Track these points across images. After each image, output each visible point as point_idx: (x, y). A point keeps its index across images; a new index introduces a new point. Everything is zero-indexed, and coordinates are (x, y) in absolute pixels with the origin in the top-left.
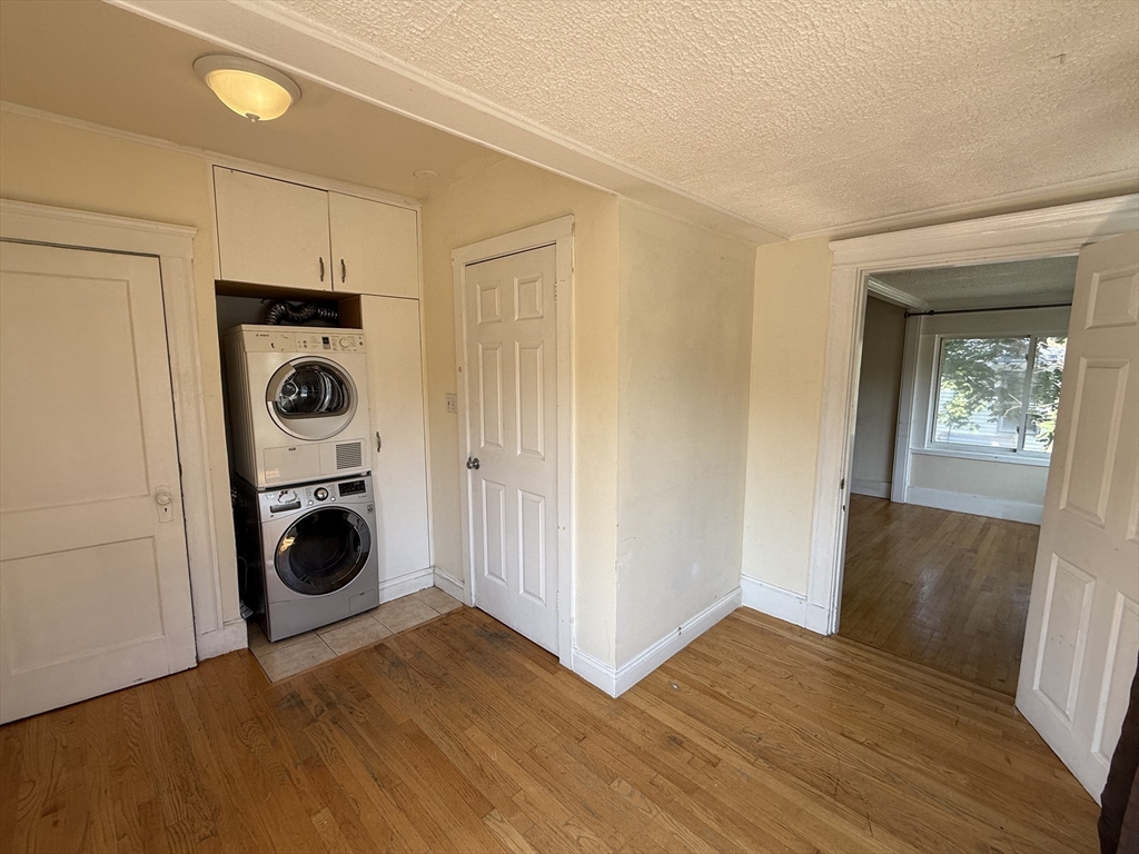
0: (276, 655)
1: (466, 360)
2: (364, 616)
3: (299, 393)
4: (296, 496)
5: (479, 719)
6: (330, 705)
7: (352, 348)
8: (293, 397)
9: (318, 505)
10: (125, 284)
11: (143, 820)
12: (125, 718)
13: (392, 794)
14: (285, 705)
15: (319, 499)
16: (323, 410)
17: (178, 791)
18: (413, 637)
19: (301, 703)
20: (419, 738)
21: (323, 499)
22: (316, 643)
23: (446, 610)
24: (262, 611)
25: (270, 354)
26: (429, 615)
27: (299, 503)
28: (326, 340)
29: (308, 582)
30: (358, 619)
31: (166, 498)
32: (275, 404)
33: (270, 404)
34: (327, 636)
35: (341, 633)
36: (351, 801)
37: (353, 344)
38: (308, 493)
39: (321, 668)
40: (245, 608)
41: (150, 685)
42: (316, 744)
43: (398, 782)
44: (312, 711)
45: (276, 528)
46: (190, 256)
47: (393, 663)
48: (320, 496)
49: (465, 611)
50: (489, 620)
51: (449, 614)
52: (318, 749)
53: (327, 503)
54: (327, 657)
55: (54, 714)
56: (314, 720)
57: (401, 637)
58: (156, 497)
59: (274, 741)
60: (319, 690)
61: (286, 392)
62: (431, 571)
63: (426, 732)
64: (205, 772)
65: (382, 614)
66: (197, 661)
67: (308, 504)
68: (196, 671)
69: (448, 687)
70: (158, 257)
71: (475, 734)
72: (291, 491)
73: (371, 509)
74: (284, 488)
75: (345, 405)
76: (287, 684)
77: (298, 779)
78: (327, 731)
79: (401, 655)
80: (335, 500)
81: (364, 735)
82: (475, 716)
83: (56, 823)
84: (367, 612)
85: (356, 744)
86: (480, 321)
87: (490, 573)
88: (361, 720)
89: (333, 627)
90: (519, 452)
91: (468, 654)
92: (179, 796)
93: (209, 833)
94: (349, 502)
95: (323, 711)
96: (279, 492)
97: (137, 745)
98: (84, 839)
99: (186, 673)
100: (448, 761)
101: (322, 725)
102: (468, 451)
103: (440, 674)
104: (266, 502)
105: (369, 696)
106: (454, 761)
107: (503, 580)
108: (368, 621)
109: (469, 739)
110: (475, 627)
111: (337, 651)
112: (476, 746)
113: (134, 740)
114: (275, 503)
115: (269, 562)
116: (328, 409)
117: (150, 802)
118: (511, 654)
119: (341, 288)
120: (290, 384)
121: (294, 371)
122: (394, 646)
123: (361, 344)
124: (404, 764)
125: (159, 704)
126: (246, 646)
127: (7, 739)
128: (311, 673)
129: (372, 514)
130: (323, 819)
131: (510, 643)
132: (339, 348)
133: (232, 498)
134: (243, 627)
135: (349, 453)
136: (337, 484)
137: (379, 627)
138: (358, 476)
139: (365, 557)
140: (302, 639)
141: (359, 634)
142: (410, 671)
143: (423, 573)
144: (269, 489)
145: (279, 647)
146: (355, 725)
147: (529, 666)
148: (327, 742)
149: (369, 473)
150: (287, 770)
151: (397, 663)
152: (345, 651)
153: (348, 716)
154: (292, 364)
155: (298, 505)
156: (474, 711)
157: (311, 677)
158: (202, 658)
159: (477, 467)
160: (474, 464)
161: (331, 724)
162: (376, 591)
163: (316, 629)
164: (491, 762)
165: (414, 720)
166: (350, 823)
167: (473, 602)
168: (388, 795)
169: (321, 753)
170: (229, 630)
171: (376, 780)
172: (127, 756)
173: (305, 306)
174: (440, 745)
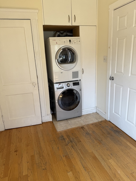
0: (58, 124)
1: (112, 44)
2: (78, 118)
3: (63, 57)
4: (62, 85)
5: (113, 158)
6: (71, 141)
7: (77, 43)
8: (61, 58)
9: (68, 88)
10: (23, 28)
11: (32, 160)
12: (29, 133)
13: (88, 173)
14: (61, 138)
15: (68, 86)
16: (69, 62)
17: (38, 155)
18: (92, 126)
19: (64, 139)
20: (95, 158)
21: (69, 86)
22: (67, 123)
23: (100, 120)
24: (55, 113)
25: (56, 46)
26: (95, 121)
27: (63, 87)
28: (70, 41)
29: (65, 107)
30: (77, 118)
31: (34, 84)
32: (58, 60)
33: (56, 60)
34: (69, 121)
35: (73, 121)
36: (77, 172)
37: (77, 42)
38: (65, 85)
39: (68, 130)
40: (51, 111)
41: (33, 126)
42: (68, 152)
43: (90, 170)
44: (67, 142)
45: (58, 93)
46: (37, 19)
47: (86, 133)
48: (68, 85)
49: (106, 121)
50: (114, 126)
51: (101, 122)
52: (68, 153)
53: (70, 88)
54: (69, 127)
55: (17, 129)
56: (67, 145)
57: (88, 125)
58: (33, 83)
59: (58, 148)
60: (68, 136)
61: (60, 57)
62: (95, 108)
63: (97, 157)
64: (44, 152)
65: (82, 118)
66: (42, 123)
67: (65, 88)
68: (42, 125)
69: (103, 144)
70: (30, 19)
71: (112, 162)
72: (61, 84)
73: (80, 90)
74: (60, 83)
75: (75, 60)
76: (61, 133)
77: (64, 160)
78: (70, 149)
79: (88, 131)
80: (72, 87)
81: (80, 153)
82: (112, 156)
83: (17, 154)
84: (79, 117)
85: (78, 155)
86: (118, 30)
87: (115, 112)
88: (79, 148)
89: (71, 119)
90: (130, 75)
91: (108, 135)
92: (39, 156)
93: (44, 168)
94: (75, 88)
95: (69, 143)
96: (59, 84)
97: (30, 140)
98: (21, 160)
99: (40, 125)
100: (104, 168)
101: (69, 147)
102: (110, 74)
103: (100, 140)
104: (56, 86)
105: (81, 141)
106: (106, 169)
107: (119, 115)
108: (79, 119)
109: (110, 163)
110: (109, 127)
111: (72, 126)
112: (113, 166)
113: (30, 139)
114: (58, 87)
115: (57, 101)
116: (70, 62)
117: (33, 155)
118: (122, 138)
119: (74, 24)
120: (61, 55)
121: (62, 50)
122: (86, 128)
123: (79, 41)
124: (92, 165)
125: (35, 131)
126: (52, 121)
127: (9, 132)
128: (66, 131)
129: (80, 91)
130: (70, 174)
131: (121, 135)
132: (73, 43)
133: (48, 84)
134: (51, 116)
135: (75, 74)
136: (72, 82)
137: (82, 122)
138: (77, 81)
139: (79, 102)
140: (64, 121)
141: (77, 122)
142: (91, 137)
143: (93, 108)
144: (56, 83)
145: (59, 122)
146: (78, 149)
147: (129, 144)
148: (71, 152)
149: (80, 80)
150: (61, 157)
151: (88, 133)
152: (74, 127)
153: (76, 146)
154: (62, 48)
155: (63, 88)
156: (111, 154)
157: (66, 132)
158: (43, 122)
159: (113, 80)
160: (112, 79)
161: (71, 147)
162: (81, 112)
163: (67, 119)
164: (118, 173)
165: (93, 152)
166: (77, 178)
167: (108, 119)
168: (87, 174)
169: (69, 155)
170: (48, 116)
171: (84, 168)
172: (29, 143)
173: (64, 32)
174: (101, 162)
